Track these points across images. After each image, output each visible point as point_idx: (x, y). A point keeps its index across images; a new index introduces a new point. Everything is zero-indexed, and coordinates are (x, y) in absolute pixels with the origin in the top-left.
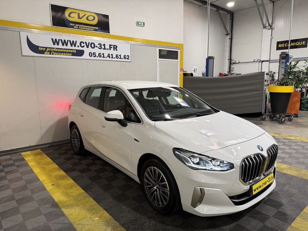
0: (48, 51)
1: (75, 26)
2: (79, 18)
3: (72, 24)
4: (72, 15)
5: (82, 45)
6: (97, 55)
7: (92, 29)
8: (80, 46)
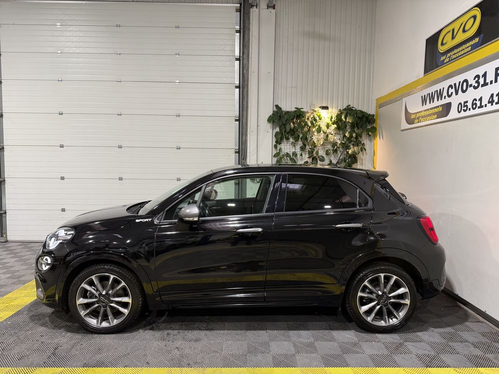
0: (417, 118)
1: (446, 59)
2: (453, 38)
3: (442, 59)
4: (444, 42)
5: (451, 91)
6: (470, 106)
7: (468, 47)
8: (447, 96)
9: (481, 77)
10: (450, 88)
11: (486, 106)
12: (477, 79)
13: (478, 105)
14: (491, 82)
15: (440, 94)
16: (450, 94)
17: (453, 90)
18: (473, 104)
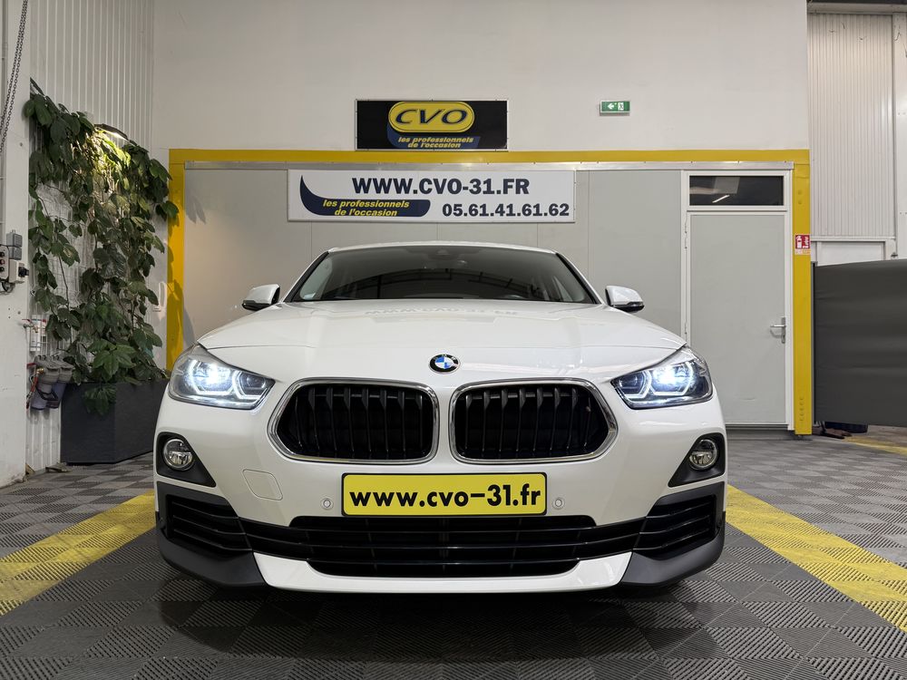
0: (343, 209)
1: (411, 141)
2: (423, 120)
3: (402, 140)
4: (403, 119)
6: (465, 209)
7: (455, 143)
8: (419, 191)
9: (482, 183)
10: (426, 183)
11: (492, 215)
12: (475, 183)
13: (480, 211)
14: (499, 192)
15: (403, 186)
16: (426, 189)
17: (433, 186)
18: (470, 210)
